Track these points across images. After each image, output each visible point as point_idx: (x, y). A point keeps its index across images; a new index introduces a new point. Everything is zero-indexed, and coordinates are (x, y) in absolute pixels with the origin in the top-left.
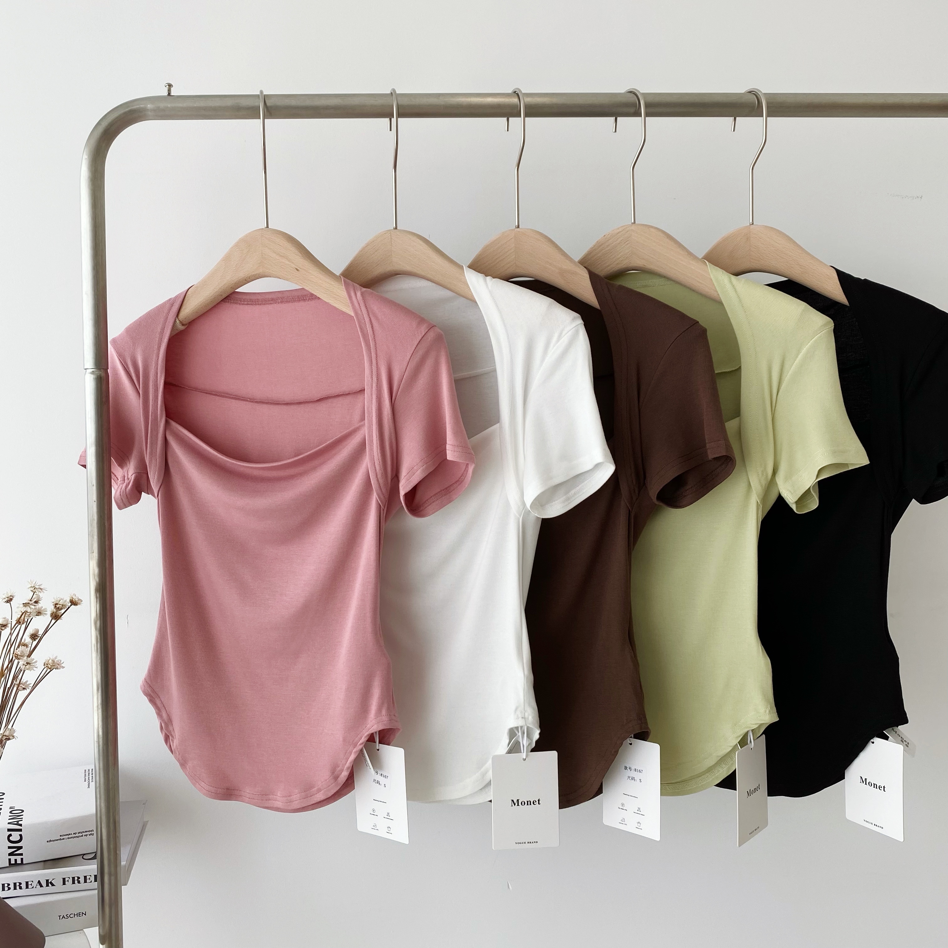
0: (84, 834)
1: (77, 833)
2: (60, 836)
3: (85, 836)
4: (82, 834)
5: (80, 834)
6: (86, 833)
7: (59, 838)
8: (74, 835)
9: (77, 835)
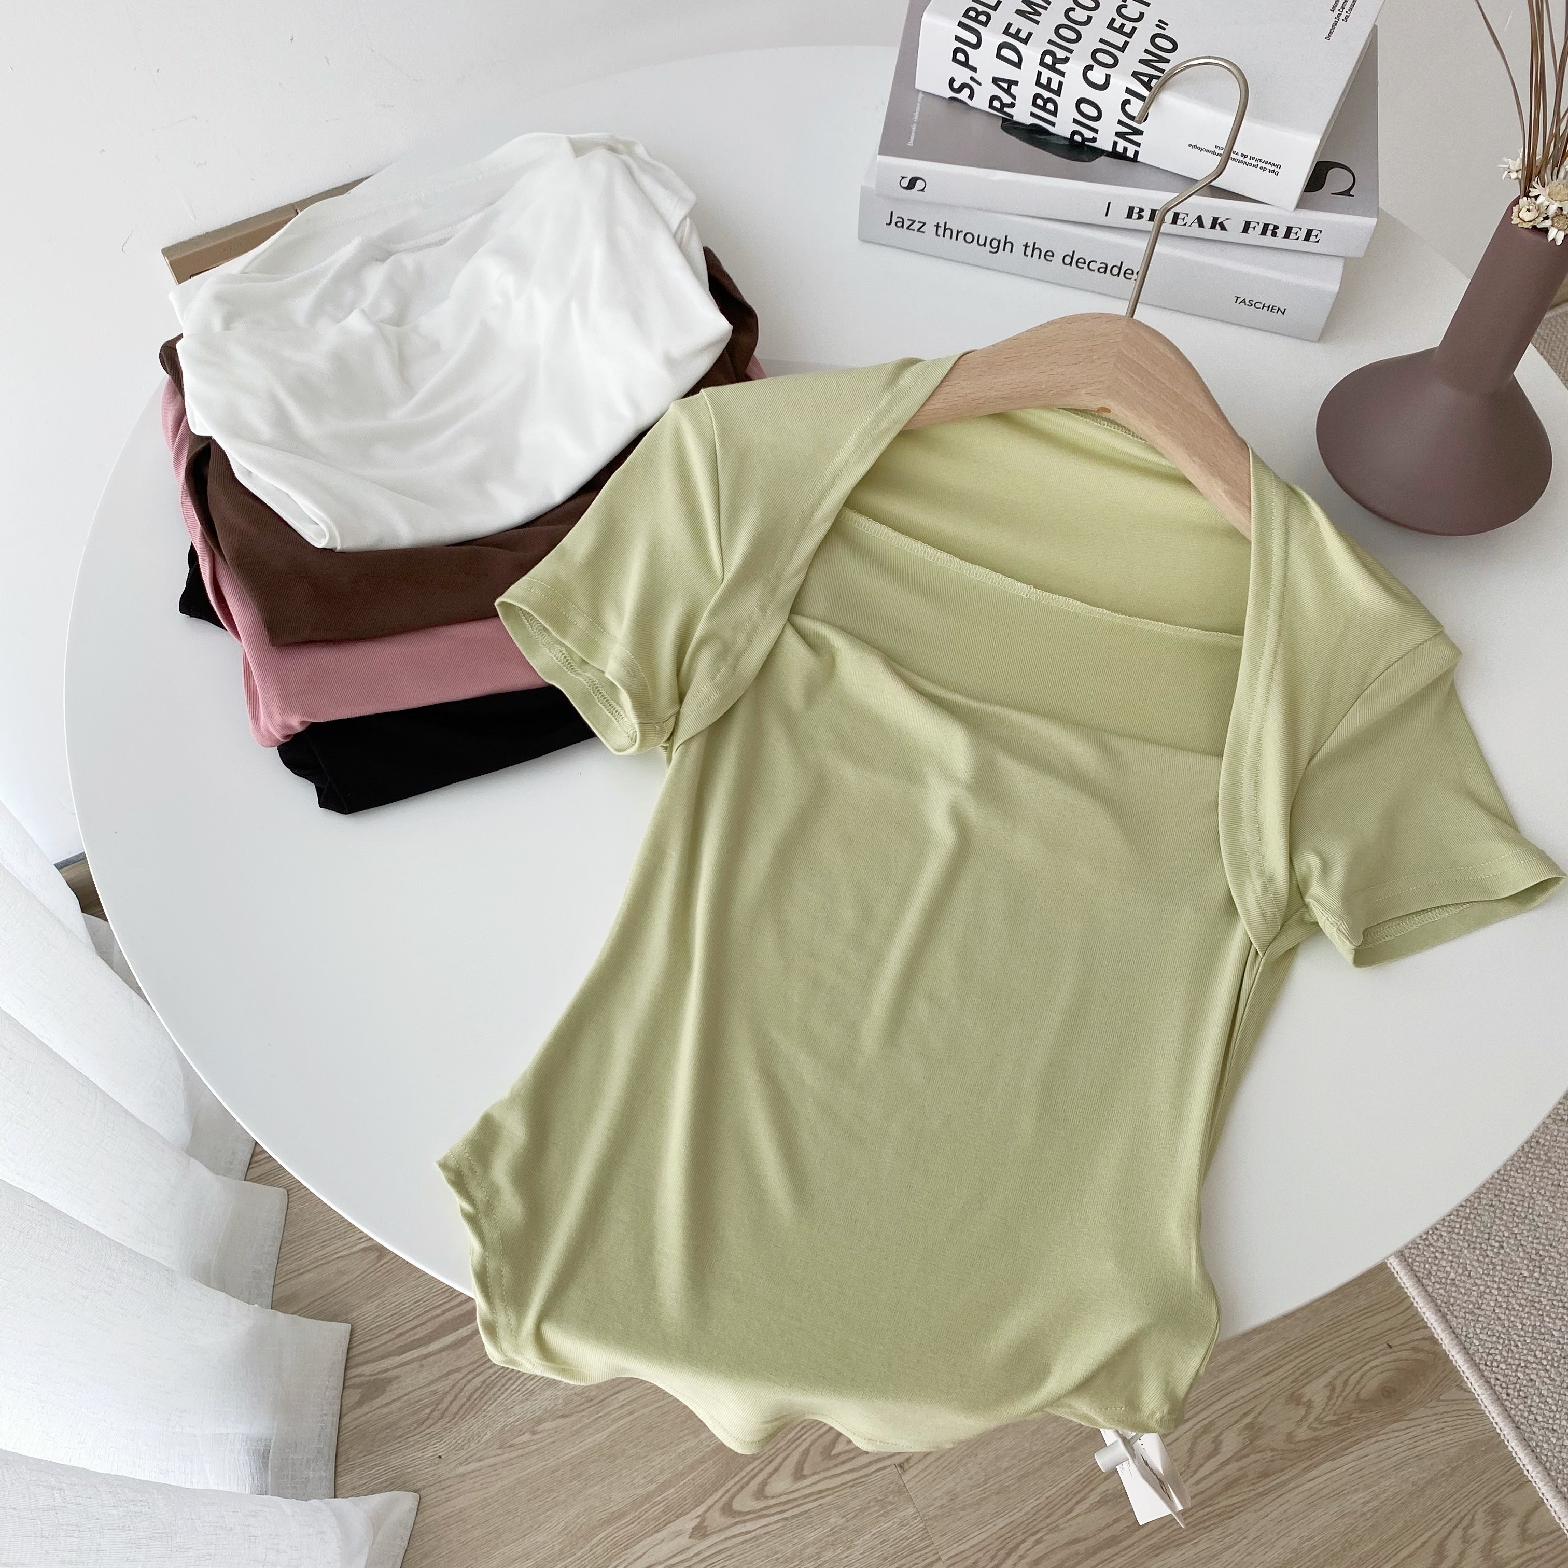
0: (1261, 164)
1: (1249, 157)
2: (1216, 147)
3: (1261, 168)
4: (1256, 163)
5: (1253, 162)
6: (1264, 165)
7: (1213, 149)
8: (1242, 158)
9: (1247, 160)
